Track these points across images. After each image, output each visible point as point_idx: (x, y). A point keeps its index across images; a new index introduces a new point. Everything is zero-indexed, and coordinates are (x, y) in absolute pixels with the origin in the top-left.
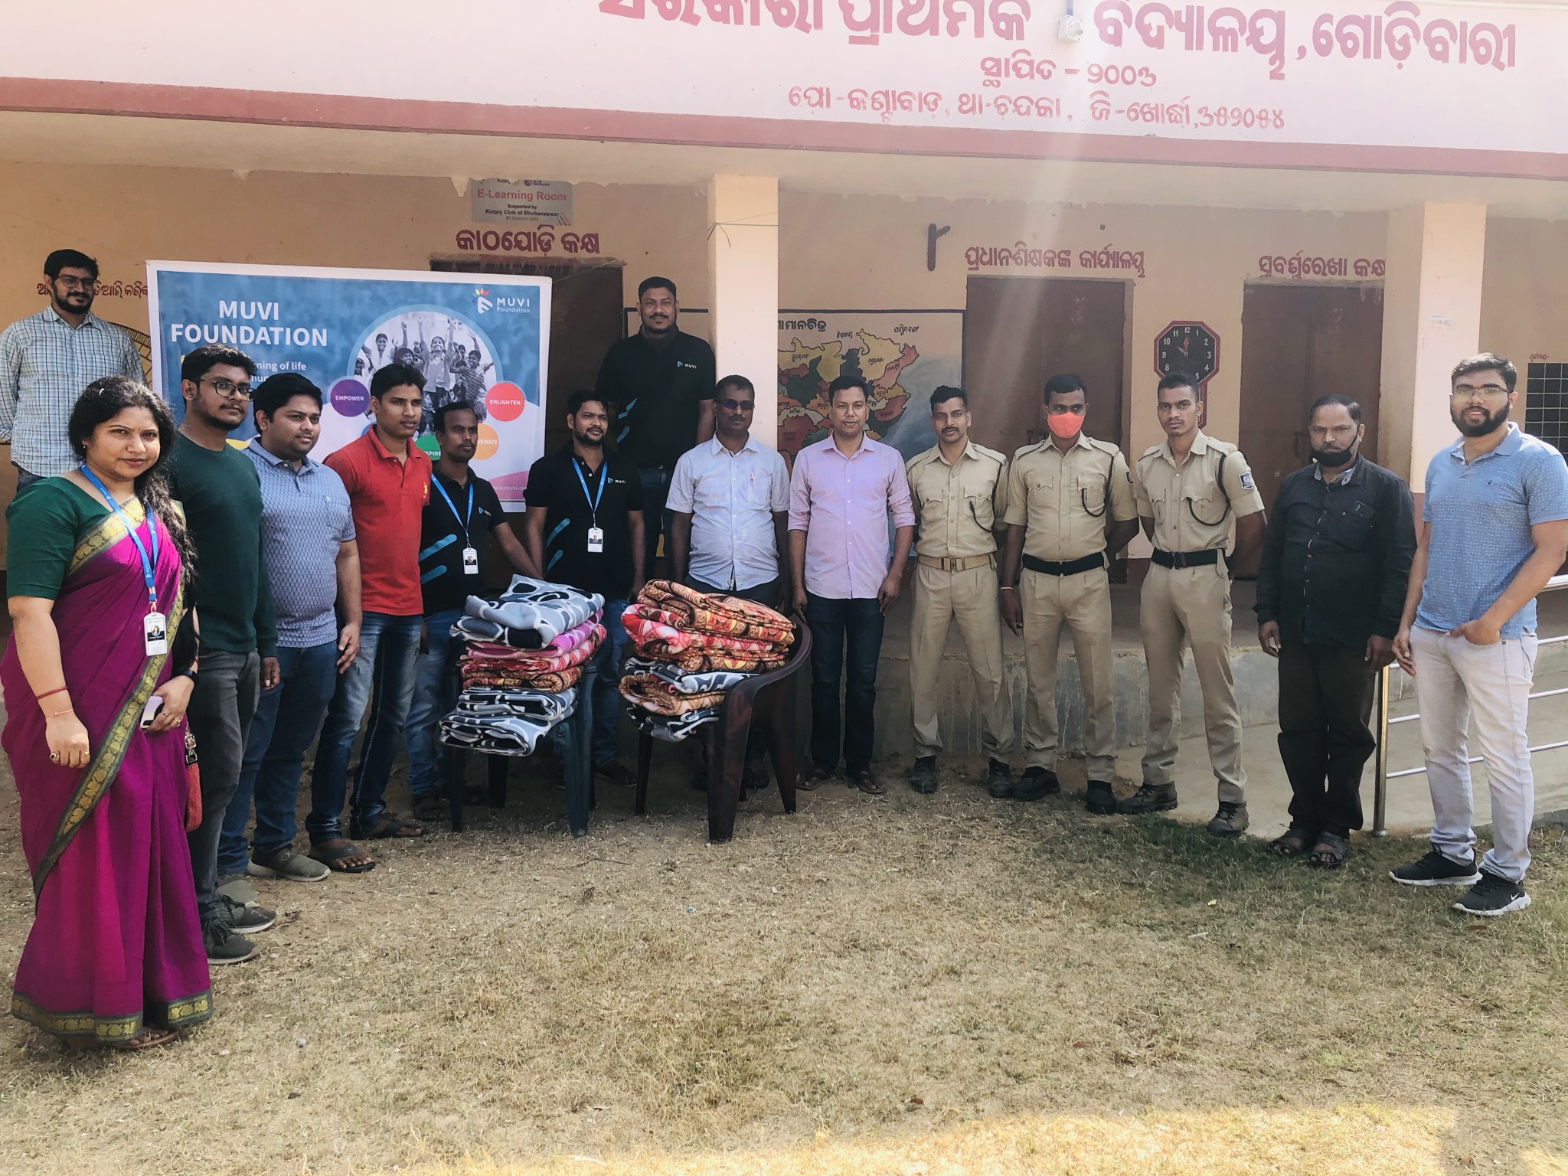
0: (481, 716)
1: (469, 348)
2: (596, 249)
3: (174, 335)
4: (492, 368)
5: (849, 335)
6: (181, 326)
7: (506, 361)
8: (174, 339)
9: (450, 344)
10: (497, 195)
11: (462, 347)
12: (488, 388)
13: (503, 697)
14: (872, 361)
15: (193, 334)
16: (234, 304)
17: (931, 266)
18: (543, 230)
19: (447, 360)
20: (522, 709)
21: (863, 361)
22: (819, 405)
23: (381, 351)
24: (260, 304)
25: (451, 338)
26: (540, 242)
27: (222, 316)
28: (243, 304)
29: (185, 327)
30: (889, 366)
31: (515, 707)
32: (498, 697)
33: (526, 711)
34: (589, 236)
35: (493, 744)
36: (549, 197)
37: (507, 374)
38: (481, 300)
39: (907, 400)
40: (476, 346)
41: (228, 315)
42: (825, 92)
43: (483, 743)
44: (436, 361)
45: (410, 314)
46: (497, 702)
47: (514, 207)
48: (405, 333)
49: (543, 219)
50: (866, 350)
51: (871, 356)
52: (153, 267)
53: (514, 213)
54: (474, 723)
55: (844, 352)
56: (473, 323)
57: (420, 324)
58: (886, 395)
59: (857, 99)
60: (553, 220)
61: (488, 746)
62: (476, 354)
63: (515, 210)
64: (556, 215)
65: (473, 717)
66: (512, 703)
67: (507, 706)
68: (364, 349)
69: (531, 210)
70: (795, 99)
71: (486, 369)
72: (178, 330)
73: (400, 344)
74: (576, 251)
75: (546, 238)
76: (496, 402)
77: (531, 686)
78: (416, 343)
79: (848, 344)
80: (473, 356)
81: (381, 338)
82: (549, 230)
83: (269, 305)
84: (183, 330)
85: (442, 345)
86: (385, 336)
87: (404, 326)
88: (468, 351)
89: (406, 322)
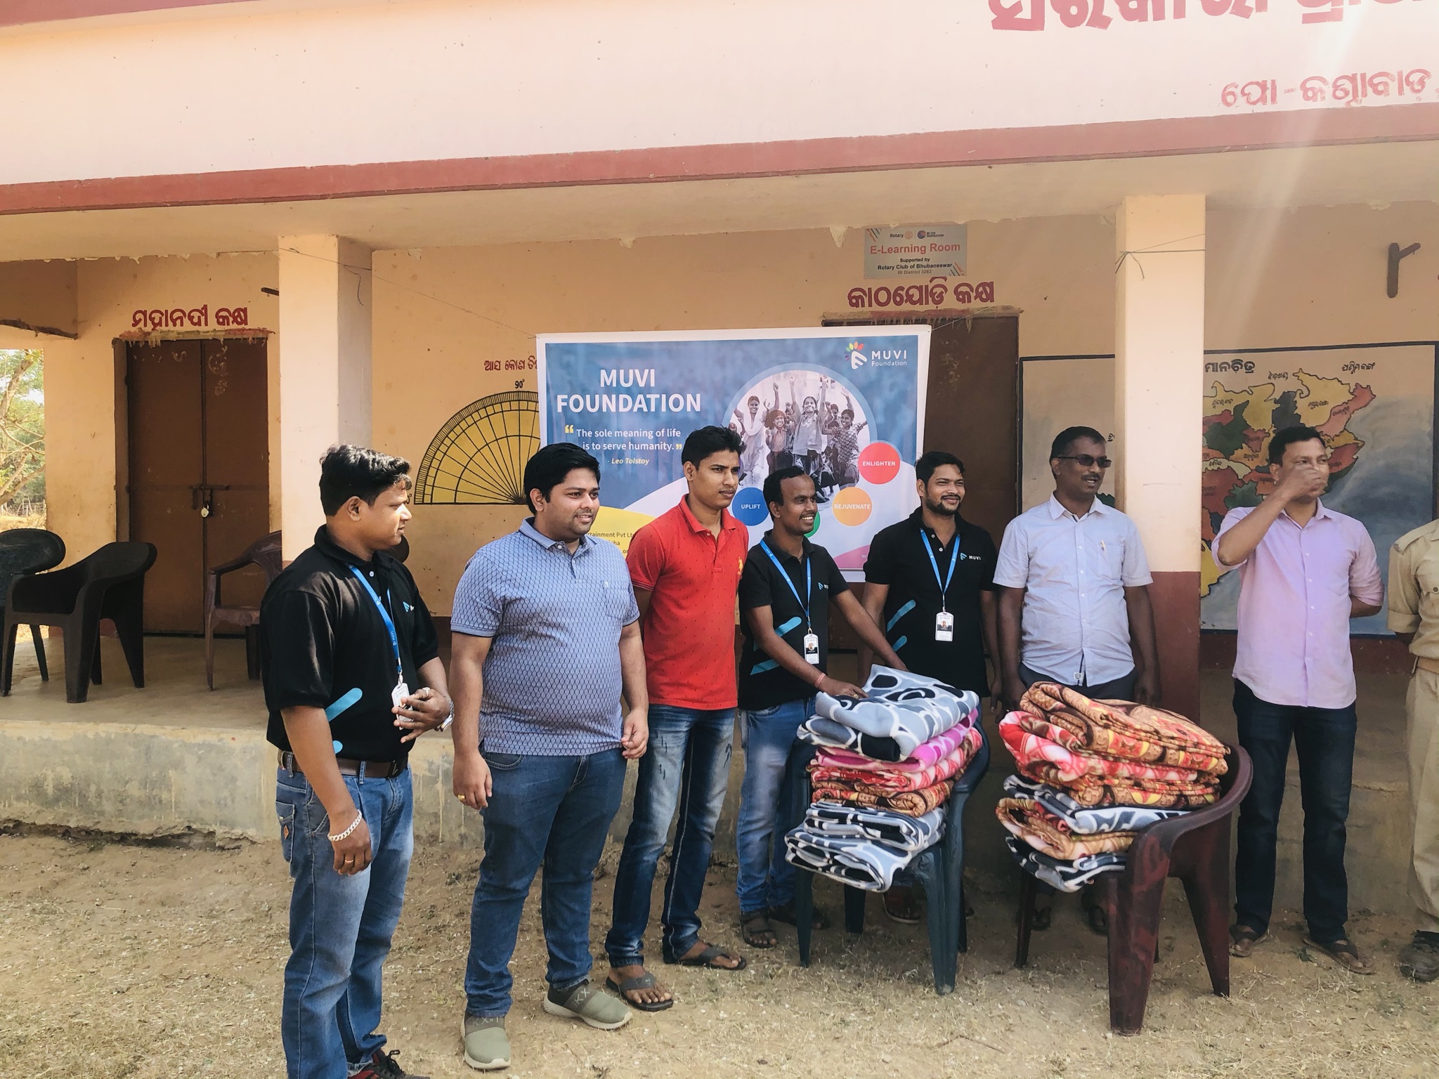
0: (831, 837)
1: (842, 407)
2: (990, 297)
3: (559, 406)
4: (866, 427)
5: (1284, 376)
6: (566, 397)
7: (881, 419)
8: (560, 410)
9: (823, 404)
10: (890, 250)
11: (835, 407)
12: (861, 450)
13: (855, 816)
14: (1313, 405)
15: (577, 404)
16: (614, 372)
17: (1392, 291)
18: (936, 282)
19: (819, 421)
20: (878, 834)
21: (1302, 406)
22: (1246, 456)
23: (753, 414)
24: (637, 371)
25: (824, 398)
26: (933, 294)
27: (602, 385)
28: (622, 372)
29: (569, 397)
30: (1336, 410)
31: (870, 830)
32: (850, 816)
33: (882, 836)
34: (983, 285)
35: (843, 872)
36: (942, 248)
37: (882, 433)
38: (855, 354)
39: (1358, 448)
40: (849, 405)
41: (608, 384)
42: (1269, 85)
43: (833, 869)
44: (809, 423)
45: (782, 374)
46: (849, 822)
47: (906, 261)
48: (776, 394)
49: (935, 272)
50: (1306, 392)
51: (1311, 399)
52: (542, 341)
53: (906, 267)
54: (822, 845)
55: (1277, 396)
56: (846, 380)
57: (792, 384)
58: (1332, 443)
59: (1312, 89)
60: (945, 271)
61: (837, 872)
62: (849, 413)
63: (909, 264)
64: (949, 265)
65: (822, 836)
66: (866, 825)
67: (859, 828)
68: (736, 412)
69: (924, 263)
70: (1230, 99)
71: (859, 429)
72: (563, 400)
73: (772, 406)
74: (969, 301)
75: (938, 290)
76: (868, 464)
77: (888, 806)
78: (788, 405)
79: (1282, 386)
80: (846, 415)
81: (754, 401)
82: (941, 281)
83: (647, 371)
84: (566, 401)
85: (814, 405)
86: (756, 399)
87: (776, 387)
88: (841, 411)
89: (777, 384)
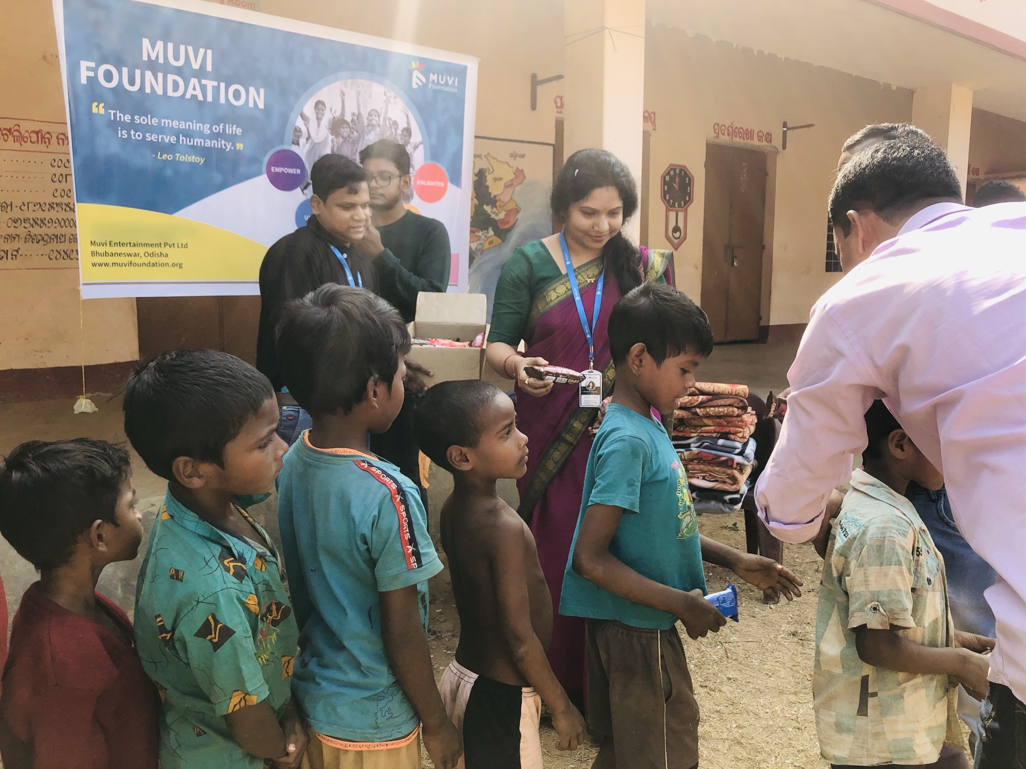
1: (402, 125)
3: (84, 75)
5: (480, 156)
6: (93, 65)
8: (84, 81)
9: (385, 119)
11: (395, 123)
12: (416, 168)
14: (495, 179)
15: (108, 76)
16: (160, 44)
17: (534, 107)
21: (490, 180)
23: (319, 120)
24: (190, 49)
25: (386, 113)
27: (145, 58)
28: (170, 46)
29: (98, 66)
37: (434, 154)
38: (414, 74)
39: (518, 212)
40: (408, 123)
41: (153, 58)
44: (372, 136)
45: (349, 81)
48: (343, 102)
50: (491, 170)
51: (495, 175)
55: (476, 171)
56: (407, 98)
57: (358, 93)
58: (505, 208)
62: (407, 131)
68: (303, 116)
72: (89, 69)
73: (338, 114)
76: (422, 183)
79: (479, 164)
80: (405, 133)
81: (319, 106)
83: (202, 51)
84: (95, 70)
85: (377, 119)
86: (323, 104)
87: (343, 94)
88: (401, 127)
89: (345, 90)
